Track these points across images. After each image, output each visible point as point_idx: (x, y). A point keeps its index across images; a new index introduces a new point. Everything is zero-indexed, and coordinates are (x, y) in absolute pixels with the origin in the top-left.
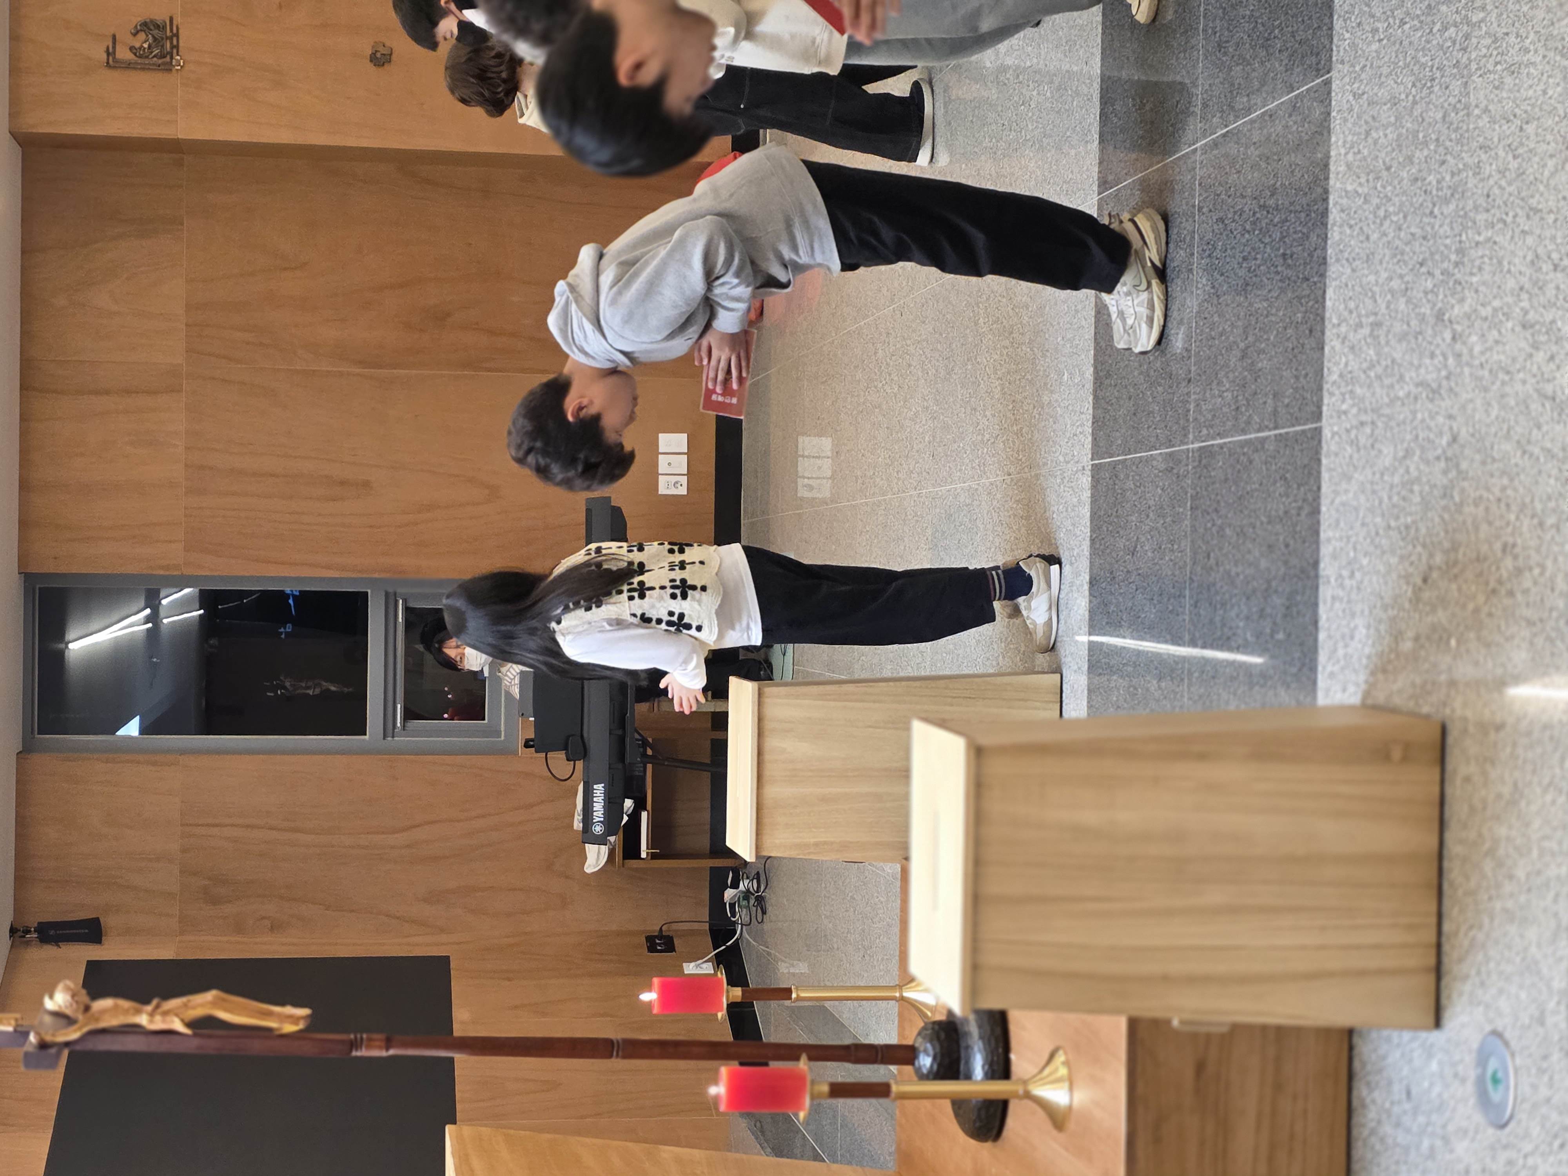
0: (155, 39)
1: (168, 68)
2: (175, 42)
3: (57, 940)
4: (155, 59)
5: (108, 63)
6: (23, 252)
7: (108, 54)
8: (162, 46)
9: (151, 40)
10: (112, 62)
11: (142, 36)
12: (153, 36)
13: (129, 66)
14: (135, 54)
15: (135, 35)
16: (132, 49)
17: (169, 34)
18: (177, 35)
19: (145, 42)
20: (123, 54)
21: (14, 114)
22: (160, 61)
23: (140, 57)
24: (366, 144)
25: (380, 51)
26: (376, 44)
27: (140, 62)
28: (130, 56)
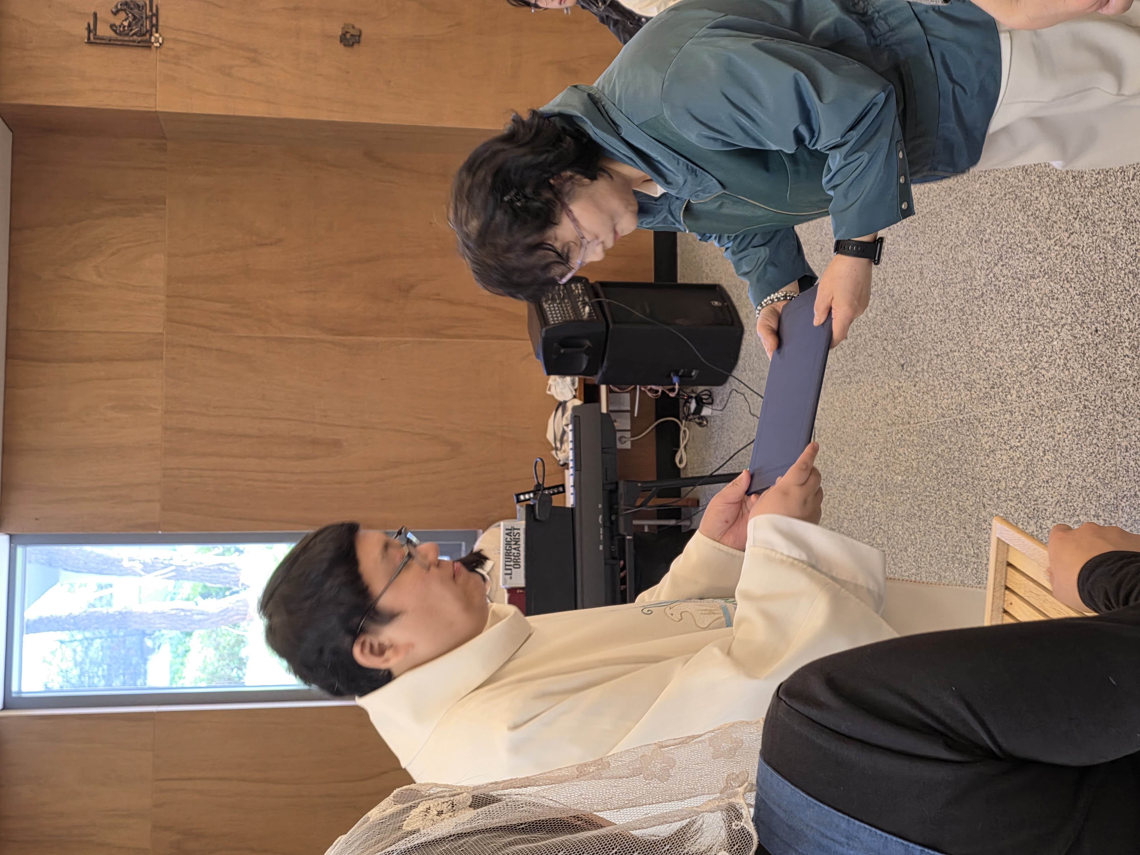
0: (135, 18)
1: (147, 45)
2: (154, 21)
4: (135, 37)
5: (89, 38)
7: (89, 32)
8: (142, 25)
9: (130, 20)
10: (93, 39)
11: (122, 15)
12: (133, 15)
13: (108, 43)
14: (115, 31)
15: (115, 13)
17: (149, 13)
18: (157, 15)
19: (126, 20)
20: (104, 31)
22: (139, 39)
23: (120, 34)
24: (337, 118)
25: (352, 31)
26: (346, 25)
27: (120, 38)
28: (110, 34)
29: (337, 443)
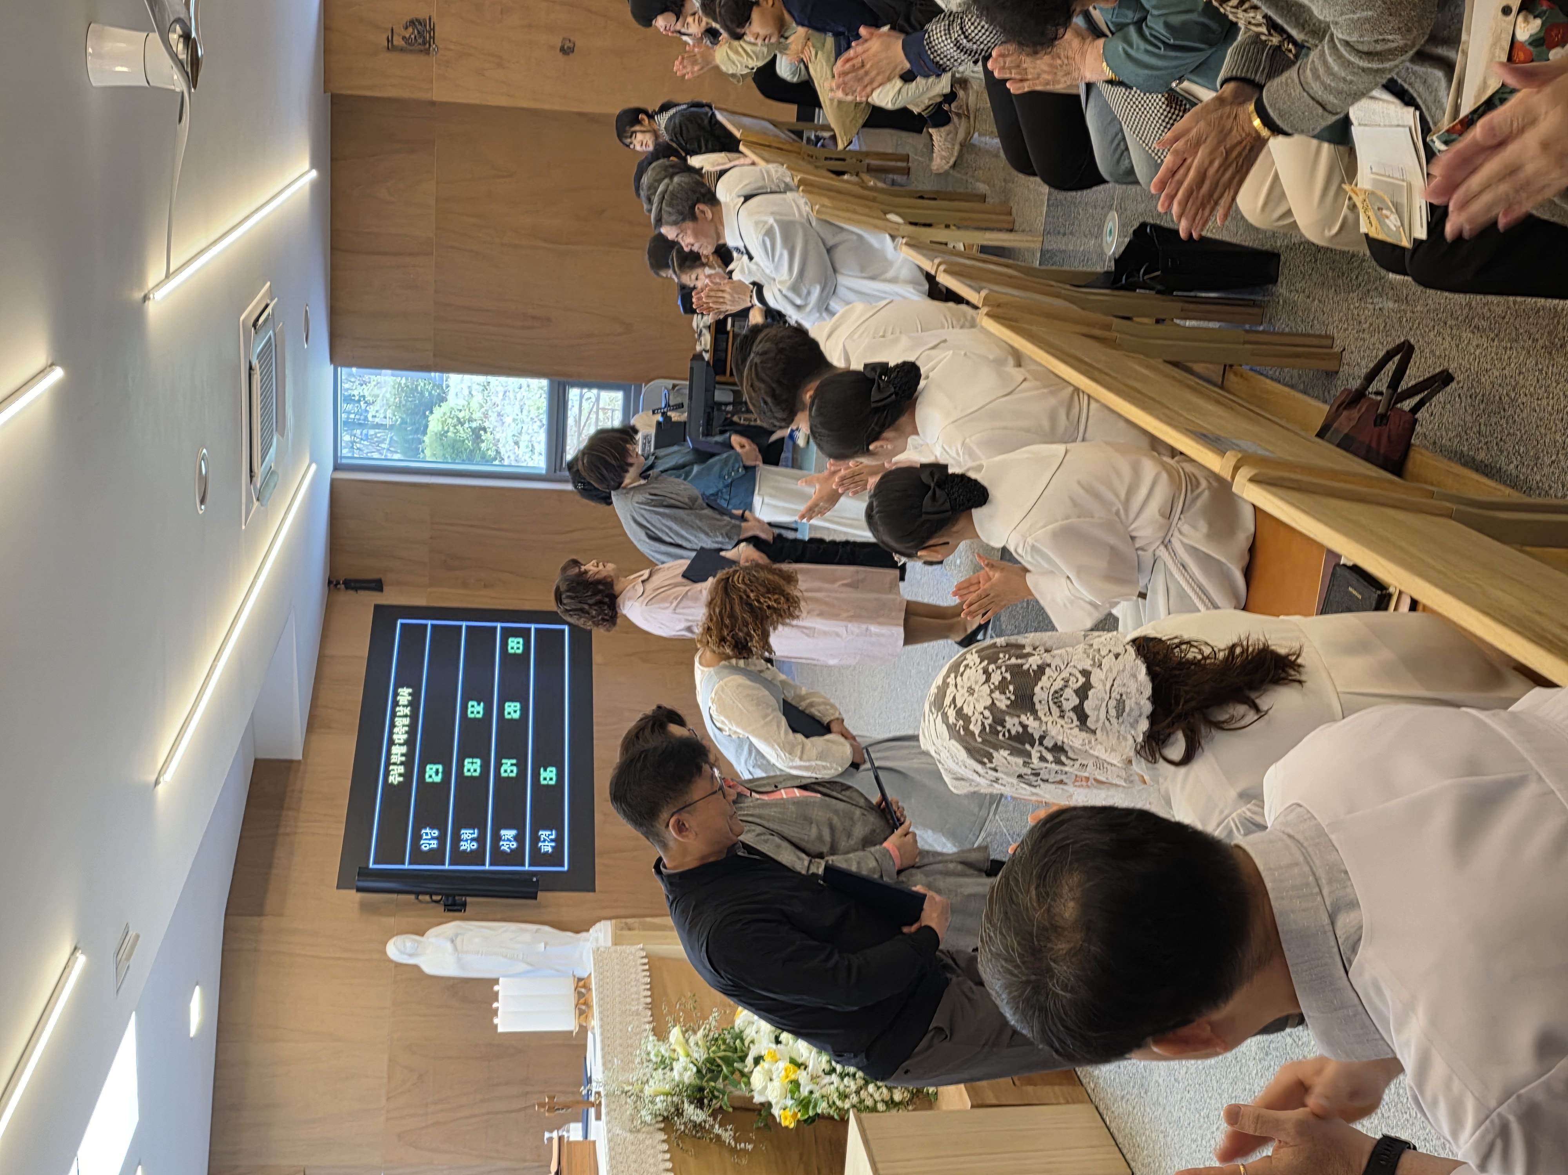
0: (419, 32)
1: (427, 52)
2: (432, 35)
3: (356, 589)
4: (419, 46)
5: (388, 46)
6: (332, 160)
7: (388, 42)
8: (424, 37)
9: (416, 32)
10: (391, 47)
11: (410, 30)
12: (418, 30)
13: (402, 50)
14: (406, 42)
15: (406, 28)
16: (404, 38)
17: (428, 28)
18: (434, 31)
19: (413, 34)
20: (398, 41)
21: (326, 82)
22: (422, 48)
23: (409, 44)
24: (557, 107)
25: (567, 44)
26: (564, 39)
27: (409, 47)
28: (403, 43)
29: (549, 319)
